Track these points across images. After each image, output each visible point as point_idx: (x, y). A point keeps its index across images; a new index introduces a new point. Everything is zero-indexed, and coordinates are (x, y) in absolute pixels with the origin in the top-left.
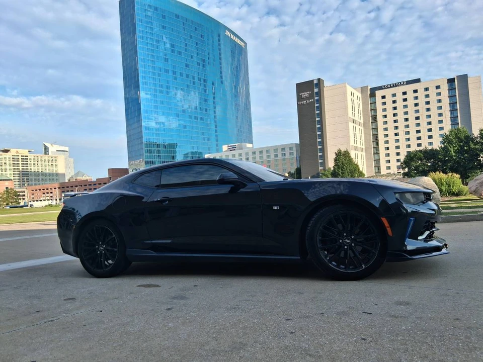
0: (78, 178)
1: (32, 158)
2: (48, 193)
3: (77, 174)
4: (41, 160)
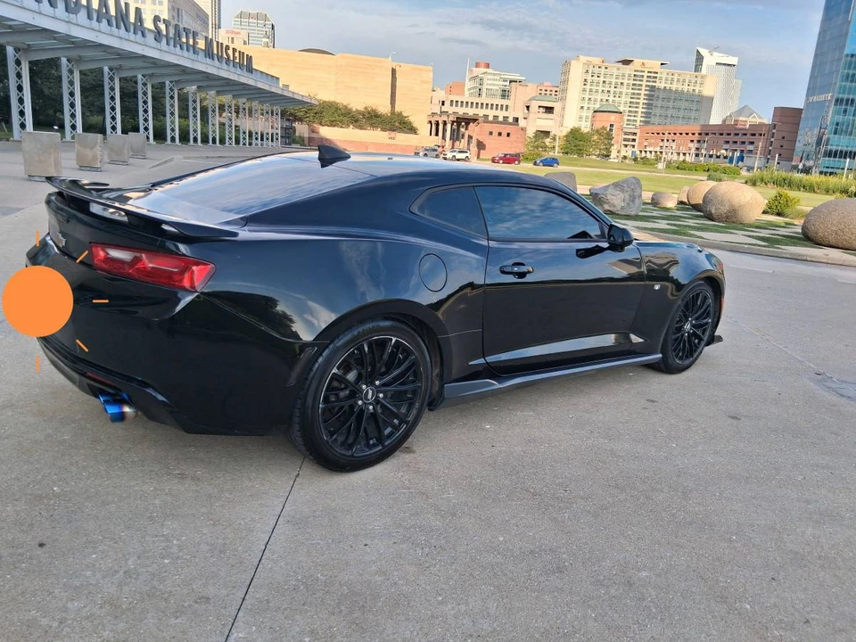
0: (741, 118)
1: (664, 76)
2: (668, 140)
3: (740, 112)
4: (678, 80)
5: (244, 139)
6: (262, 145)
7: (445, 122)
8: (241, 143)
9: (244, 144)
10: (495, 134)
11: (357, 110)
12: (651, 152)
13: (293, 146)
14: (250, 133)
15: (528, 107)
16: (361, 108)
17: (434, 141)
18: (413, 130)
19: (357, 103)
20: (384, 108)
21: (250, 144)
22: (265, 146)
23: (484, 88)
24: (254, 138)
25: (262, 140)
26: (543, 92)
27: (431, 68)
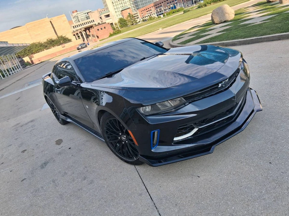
2: (149, 11)
5: (6, 73)
6: (15, 72)
7: (80, 32)
8: (6, 76)
9: (7, 76)
10: (100, 29)
11: (44, 42)
12: (147, 16)
13: (27, 67)
14: (8, 70)
15: (101, 18)
16: (45, 41)
17: (80, 41)
18: (70, 41)
19: (43, 40)
20: (54, 37)
21: (10, 74)
22: (16, 72)
23: (80, 19)
24: (10, 71)
25: (14, 70)
26: (100, 12)
27: (64, 15)
